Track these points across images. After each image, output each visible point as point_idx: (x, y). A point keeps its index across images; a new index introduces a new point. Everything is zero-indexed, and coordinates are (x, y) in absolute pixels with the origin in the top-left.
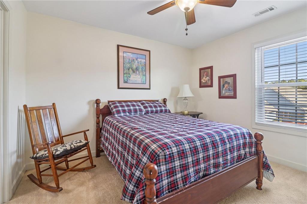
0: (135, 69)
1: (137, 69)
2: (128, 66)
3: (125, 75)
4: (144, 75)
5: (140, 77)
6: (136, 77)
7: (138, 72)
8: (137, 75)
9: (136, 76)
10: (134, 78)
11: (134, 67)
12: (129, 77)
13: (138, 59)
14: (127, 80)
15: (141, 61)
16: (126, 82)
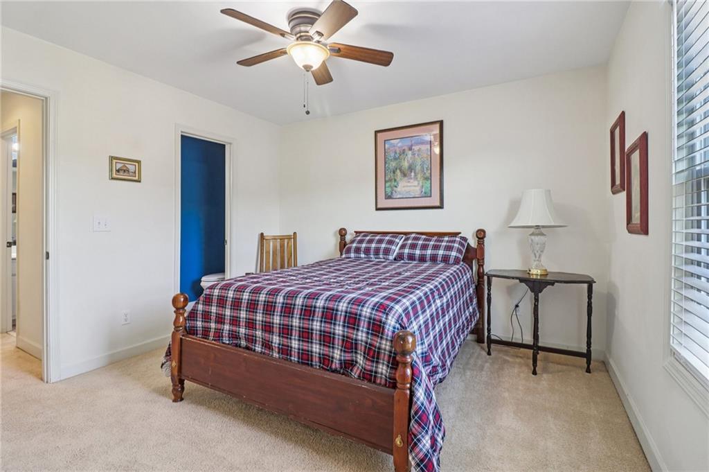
0: (407, 168)
1: (411, 168)
2: (394, 165)
3: (388, 184)
4: (426, 179)
5: (419, 184)
6: (409, 184)
7: (413, 174)
8: (412, 181)
9: (409, 182)
10: (404, 187)
11: (405, 165)
12: (396, 187)
13: (413, 147)
14: (392, 193)
15: (419, 150)
16: (388, 197)
